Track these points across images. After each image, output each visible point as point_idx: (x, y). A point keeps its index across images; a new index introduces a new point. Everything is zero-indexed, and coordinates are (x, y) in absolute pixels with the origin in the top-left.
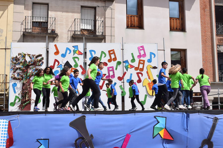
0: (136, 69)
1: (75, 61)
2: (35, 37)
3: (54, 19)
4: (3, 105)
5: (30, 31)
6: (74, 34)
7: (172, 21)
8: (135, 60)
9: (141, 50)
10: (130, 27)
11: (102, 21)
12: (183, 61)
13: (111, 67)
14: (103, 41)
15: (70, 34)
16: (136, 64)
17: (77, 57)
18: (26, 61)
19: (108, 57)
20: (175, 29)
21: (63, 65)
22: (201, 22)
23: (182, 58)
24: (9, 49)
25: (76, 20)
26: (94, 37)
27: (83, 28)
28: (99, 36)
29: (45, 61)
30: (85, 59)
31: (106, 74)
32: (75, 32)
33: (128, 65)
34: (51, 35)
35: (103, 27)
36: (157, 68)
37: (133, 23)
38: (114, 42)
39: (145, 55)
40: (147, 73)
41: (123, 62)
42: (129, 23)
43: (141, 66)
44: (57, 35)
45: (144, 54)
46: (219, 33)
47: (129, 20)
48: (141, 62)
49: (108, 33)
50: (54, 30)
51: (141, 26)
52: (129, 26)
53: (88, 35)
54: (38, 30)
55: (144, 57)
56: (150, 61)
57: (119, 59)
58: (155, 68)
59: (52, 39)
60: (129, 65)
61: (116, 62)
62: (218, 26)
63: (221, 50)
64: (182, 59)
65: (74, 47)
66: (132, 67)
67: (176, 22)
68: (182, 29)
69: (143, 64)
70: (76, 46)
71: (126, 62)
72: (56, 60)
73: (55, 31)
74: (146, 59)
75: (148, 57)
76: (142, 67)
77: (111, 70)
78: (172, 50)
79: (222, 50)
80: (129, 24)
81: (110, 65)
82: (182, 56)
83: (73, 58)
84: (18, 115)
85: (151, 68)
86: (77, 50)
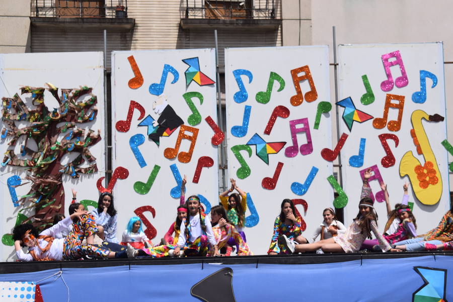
0: (379, 123)
1: (192, 106)
2: (65, 32)
5: (50, 14)
6: (186, 20)
8: (372, 96)
9: (392, 64)
13: (299, 121)
16: (376, 109)
17: (194, 94)
18: (46, 108)
19: (290, 91)
21: (156, 117)
26: (246, 27)
28: (262, 22)
29: (100, 106)
30: (222, 96)
31: (285, 143)
32: (187, 13)
33: (353, 113)
34: (116, 25)
36: (442, 119)
39: (403, 81)
40: (413, 134)
41: (337, 104)
43: (393, 115)
44: (133, 25)
45: (400, 75)
48: (393, 102)
49: (288, 11)
50: (123, 8)
53: (227, 19)
54: (75, 11)
55: (401, 86)
56: (420, 98)
57: (325, 94)
58: (436, 118)
59: (117, 38)
60: (356, 112)
61: (315, 104)
65: (186, 61)
66: (365, 117)
69: (400, 107)
70: (192, 61)
71: (348, 102)
72: (134, 105)
73: (126, 13)
74: (407, 92)
75: (414, 85)
76: (396, 119)
77: (301, 131)
81: (296, 113)
83: (184, 96)
84: (60, 269)
85: (423, 121)
86: (196, 70)
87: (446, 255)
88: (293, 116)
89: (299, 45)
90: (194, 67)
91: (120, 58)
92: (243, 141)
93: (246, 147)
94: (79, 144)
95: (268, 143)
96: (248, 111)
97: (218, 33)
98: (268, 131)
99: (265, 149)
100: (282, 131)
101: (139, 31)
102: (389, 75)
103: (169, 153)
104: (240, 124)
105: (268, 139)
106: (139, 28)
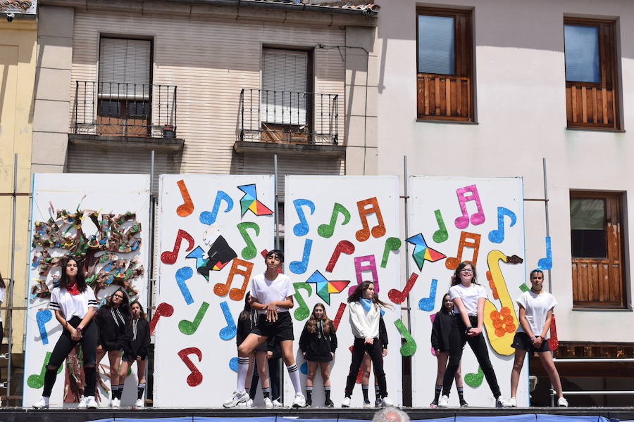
0: (452, 263)
1: (246, 236)
2: (106, 151)
3: (172, 90)
4: (6, 385)
5: (92, 131)
6: (241, 142)
7: (574, 94)
8: (446, 232)
9: (468, 199)
10: (430, 114)
11: (334, 97)
12: (615, 233)
13: (366, 258)
16: (449, 248)
17: (251, 225)
18: (84, 236)
19: (356, 224)
20: (585, 120)
21: (207, 249)
24: (27, 194)
25: (247, 94)
26: (306, 153)
27: (271, 120)
28: (324, 148)
30: (281, 229)
31: (349, 282)
32: (242, 135)
33: (424, 251)
34: (163, 146)
35: (337, 117)
36: (521, 261)
37: (438, 100)
38: (376, 174)
39: (479, 218)
40: (489, 276)
41: (407, 240)
42: (427, 102)
43: (468, 254)
44: (182, 146)
45: (477, 212)
47: (426, 93)
48: (468, 240)
50: (172, 127)
51: (466, 113)
52: (427, 113)
53: (286, 143)
54: (118, 129)
55: (477, 224)
56: (497, 236)
57: (393, 230)
58: (514, 260)
59: (164, 159)
60: (427, 250)
61: (383, 240)
64: (609, 225)
65: (242, 188)
66: (437, 256)
67: (588, 97)
68: (611, 120)
69: (476, 246)
70: (248, 187)
71: (418, 239)
72: (182, 234)
73: (175, 133)
74: (483, 230)
75: (491, 224)
77: (366, 269)
78: (576, 195)
80: (427, 105)
81: (362, 249)
82: (609, 214)
83: (238, 226)
84: (113, 419)
85: (500, 261)
86: (252, 198)
87: (549, 414)
88: (357, 253)
89: (364, 174)
90: (251, 195)
91: (168, 182)
92: (303, 278)
93: (306, 285)
94: (119, 276)
95: (330, 282)
96: (308, 245)
97: (278, 159)
98: (330, 269)
99: (326, 287)
100: (345, 268)
101: (188, 152)
102: (464, 211)
103: (220, 290)
104: (300, 259)
105: (330, 277)
106: (188, 150)
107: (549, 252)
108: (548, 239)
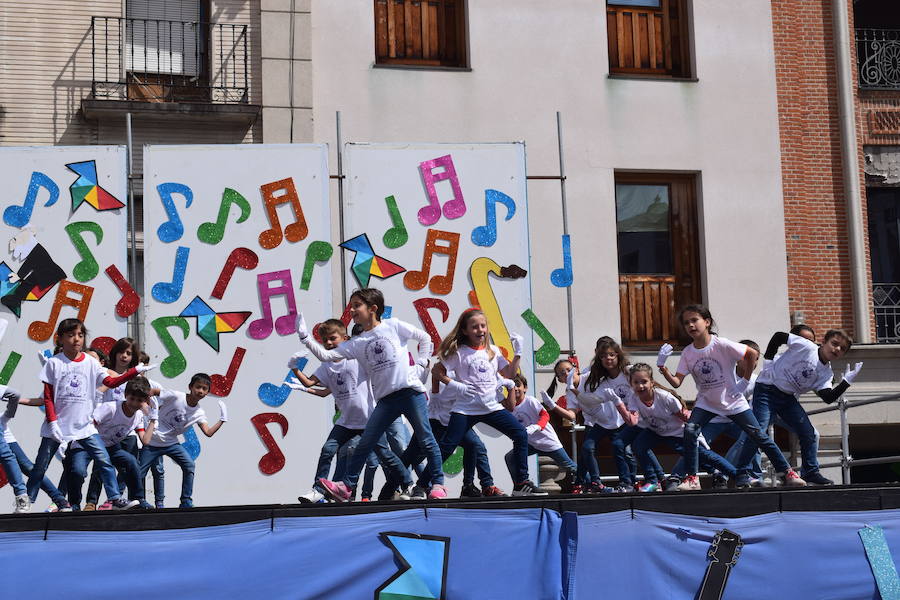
0: (415, 280)
1: (80, 245)
6: (89, 103)
7: (620, 24)
8: (404, 232)
9: (438, 178)
10: (398, 57)
11: (241, 30)
12: (684, 236)
13: (274, 276)
14: (250, 135)
15: (67, 103)
16: (410, 256)
17: (89, 226)
19: (259, 222)
20: (638, 63)
21: (16, 266)
22: (777, 25)
23: (678, 217)
25: (99, 27)
26: (198, 118)
27: (139, 67)
28: (224, 109)
30: (138, 236)
31: (248, 314)
32: (94, 91)
33: (368, 263)
35: (245, 60)
36: (522, 273)
37: (410, 35)
39: (457, 207)
40: (473, 299)
41: (344, 246)
42: (392, 37)
43: (439, 265)
45: (452, 198)
46: (871, 81)
47: (391, 24)
48: (439, 243)
49: (273, 92)
51: (452, 54)
52: (393, 54)
53: (163, 102)
55: (452, 216)
56: (485, 236)
57: (321, 229)
58: (513, 272)
60: (375, 261)
61: (303, 245)
62: (869, 44)
63: (885, 175)
64: (676, 224)
65: (72, 167)
66: (390, 269)
67: (641, 29)
68: (676, 63)
69: (452, 253)
70: (85, 166)
71: (361, 242)
74: (462, 227)
75: (474, 216)
76: (443, 273)
77: (277, 292)
78: (625, 178)
79: (889, 171)
80: (392, 43)
81: (270, 260)
82: (675, 206)
83: (68, 228)
85: (491, 276)
86: (91, 184)
88: (261, 268)
90: (87, 177)
92: (175, 309)
93: (180, 320)
95: (220, 314)
96: (182, 257)
98: (218, 293)
99: (212, 323)
100: (243, 292)
101: (6, 120)
103: (37, 331)
104: (169, 279)
105: (218, 306)
106: (6, 115)
107: (567, 259)
108: (566, 238)
